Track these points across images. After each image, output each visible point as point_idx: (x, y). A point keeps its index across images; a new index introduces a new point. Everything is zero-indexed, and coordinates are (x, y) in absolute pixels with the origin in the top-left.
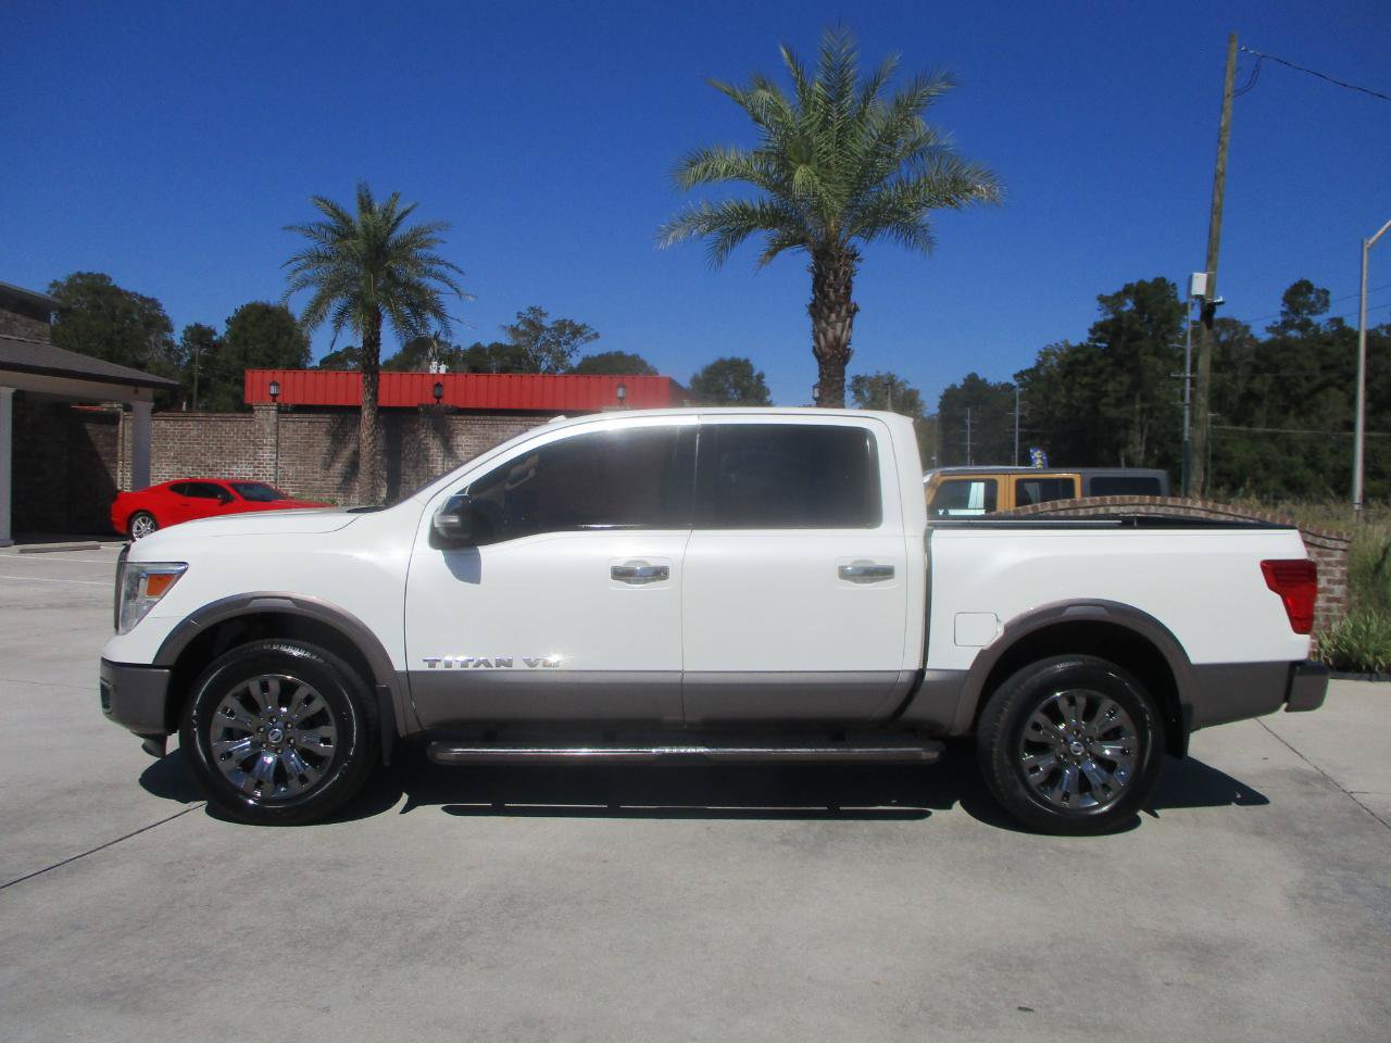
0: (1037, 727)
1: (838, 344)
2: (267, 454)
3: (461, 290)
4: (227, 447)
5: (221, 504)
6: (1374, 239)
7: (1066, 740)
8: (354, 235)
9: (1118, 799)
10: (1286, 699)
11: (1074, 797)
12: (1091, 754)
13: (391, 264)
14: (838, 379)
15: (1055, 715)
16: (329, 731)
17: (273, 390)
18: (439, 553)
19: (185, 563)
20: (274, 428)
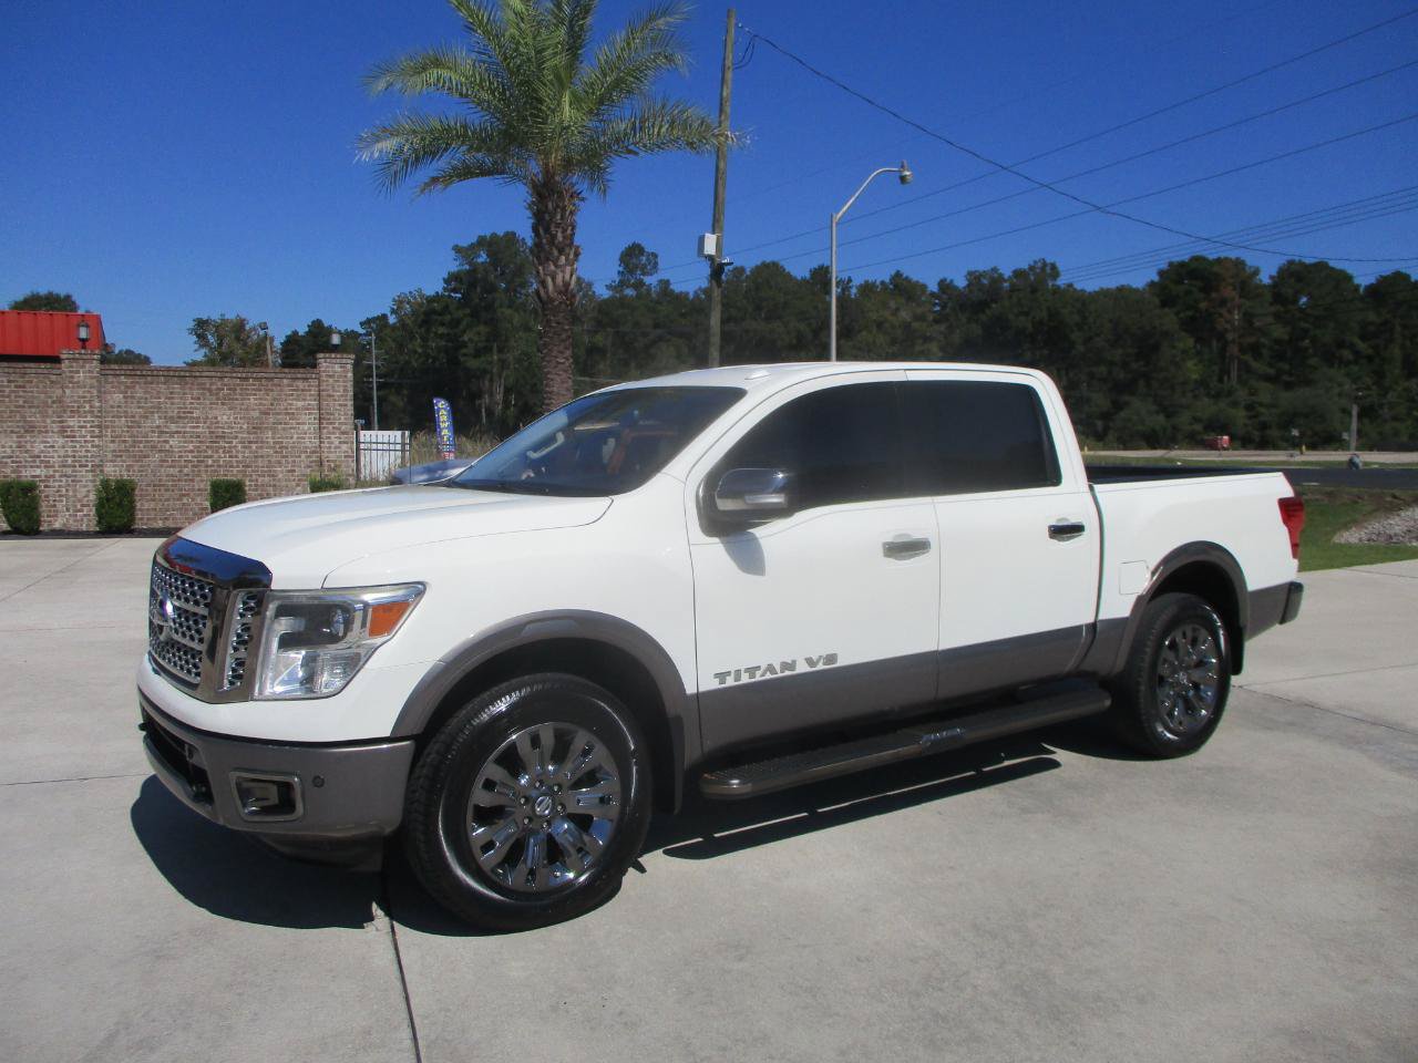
0: (1165, 662)
1: (567, 290)
6: (841, 213)
7: (1177, 671)
12: (1190, 680)
16: (611, 785)
18: (716, 540)
19: (420, 583)
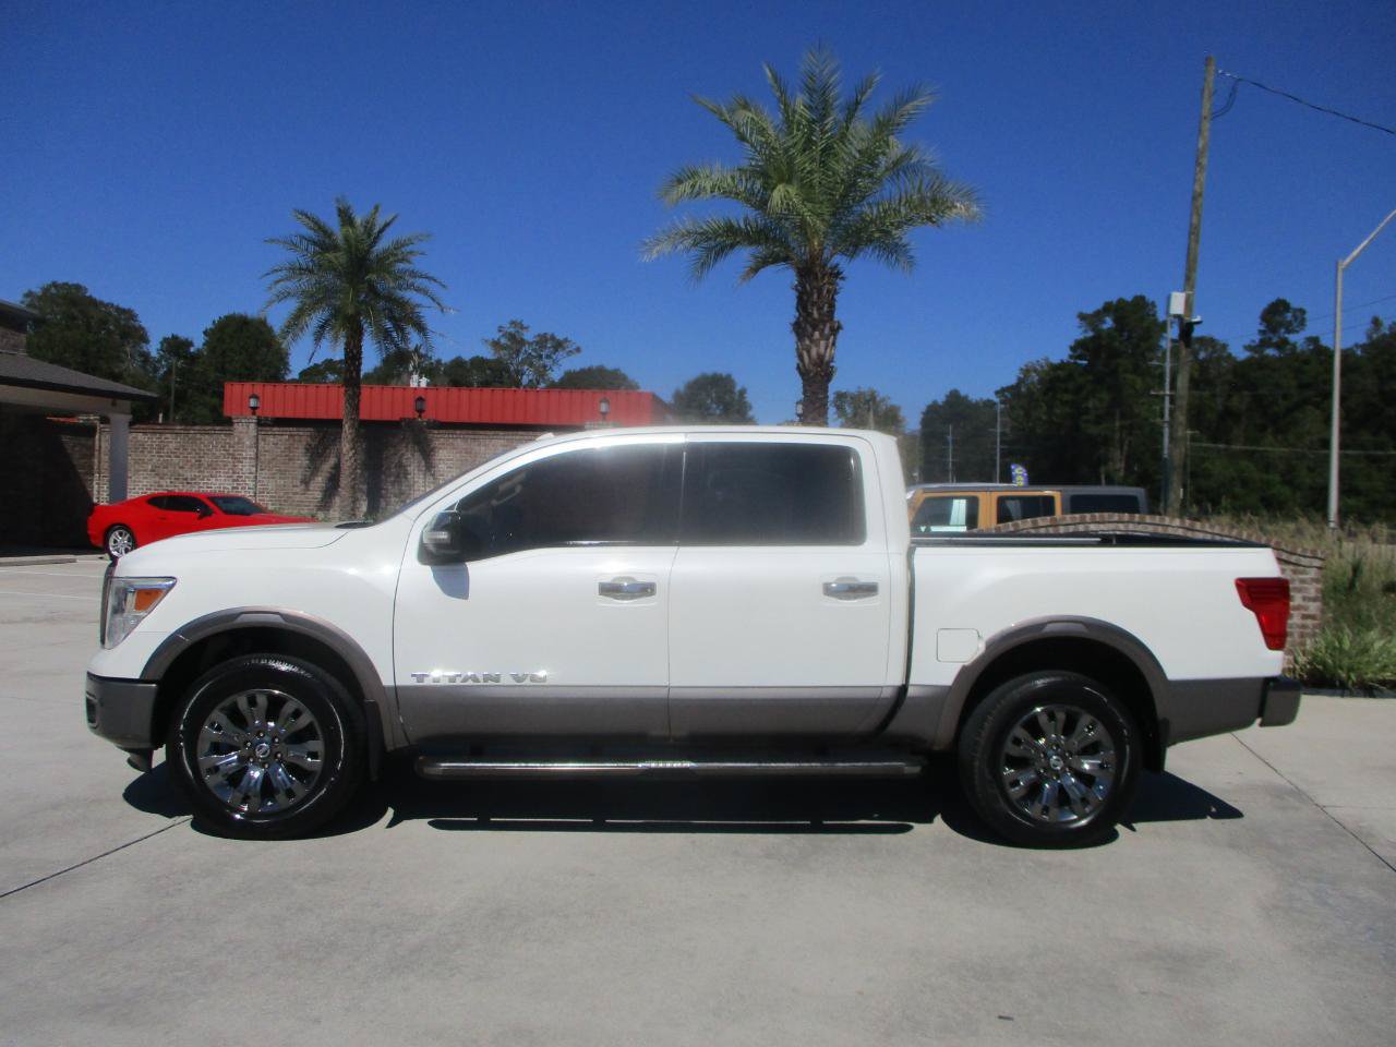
0: (1017, 742)
1: (822, 361)
2: (246, 467)
3: (444, 304)
4: (206, 460)
5: (200, 518)
6: (1348, 260)
7: (1045, 755)
8: (335, 248)
9: (1096, 813)
10: (1260, 714)
11: (1054, 811)
12: (1071, 768)
13: (373, 277)
14: (821, 396)
15: (1035, 730)
16: (317, 745)
17: (253, 403)
18: (428, 569)
19: (174, 578)
20: (254, 441)
